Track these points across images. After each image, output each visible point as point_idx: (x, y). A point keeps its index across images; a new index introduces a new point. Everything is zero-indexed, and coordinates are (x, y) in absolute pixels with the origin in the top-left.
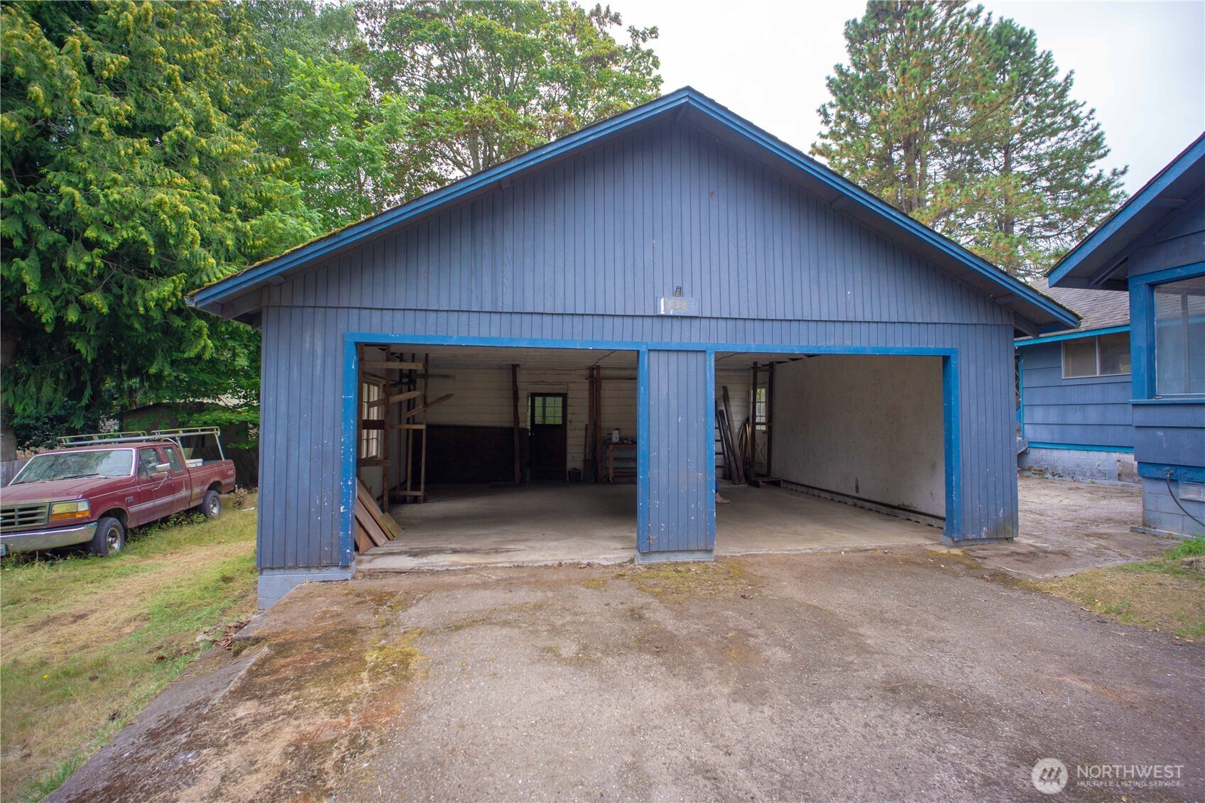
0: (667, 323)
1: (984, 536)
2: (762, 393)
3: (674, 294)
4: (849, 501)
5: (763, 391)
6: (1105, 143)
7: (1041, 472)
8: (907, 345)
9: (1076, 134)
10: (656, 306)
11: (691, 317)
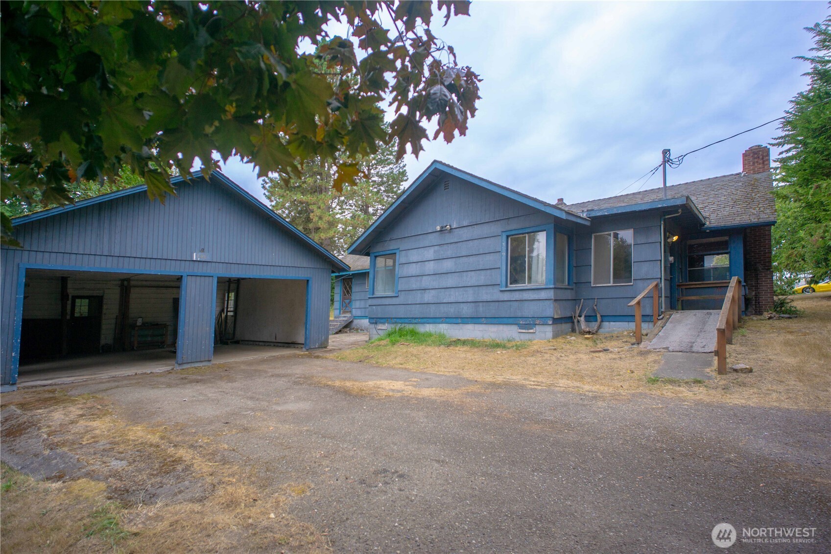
0: (196, 263)
1: (317, 347)
2: (232, 295)
3: (200, 251)
4: (272, 344)
5: (233, 294)
6: (407, 174)
7: (357, 329)
8: (294, 275)
9: (397, 167)
10: (192, 256)
11: (207, 262)
